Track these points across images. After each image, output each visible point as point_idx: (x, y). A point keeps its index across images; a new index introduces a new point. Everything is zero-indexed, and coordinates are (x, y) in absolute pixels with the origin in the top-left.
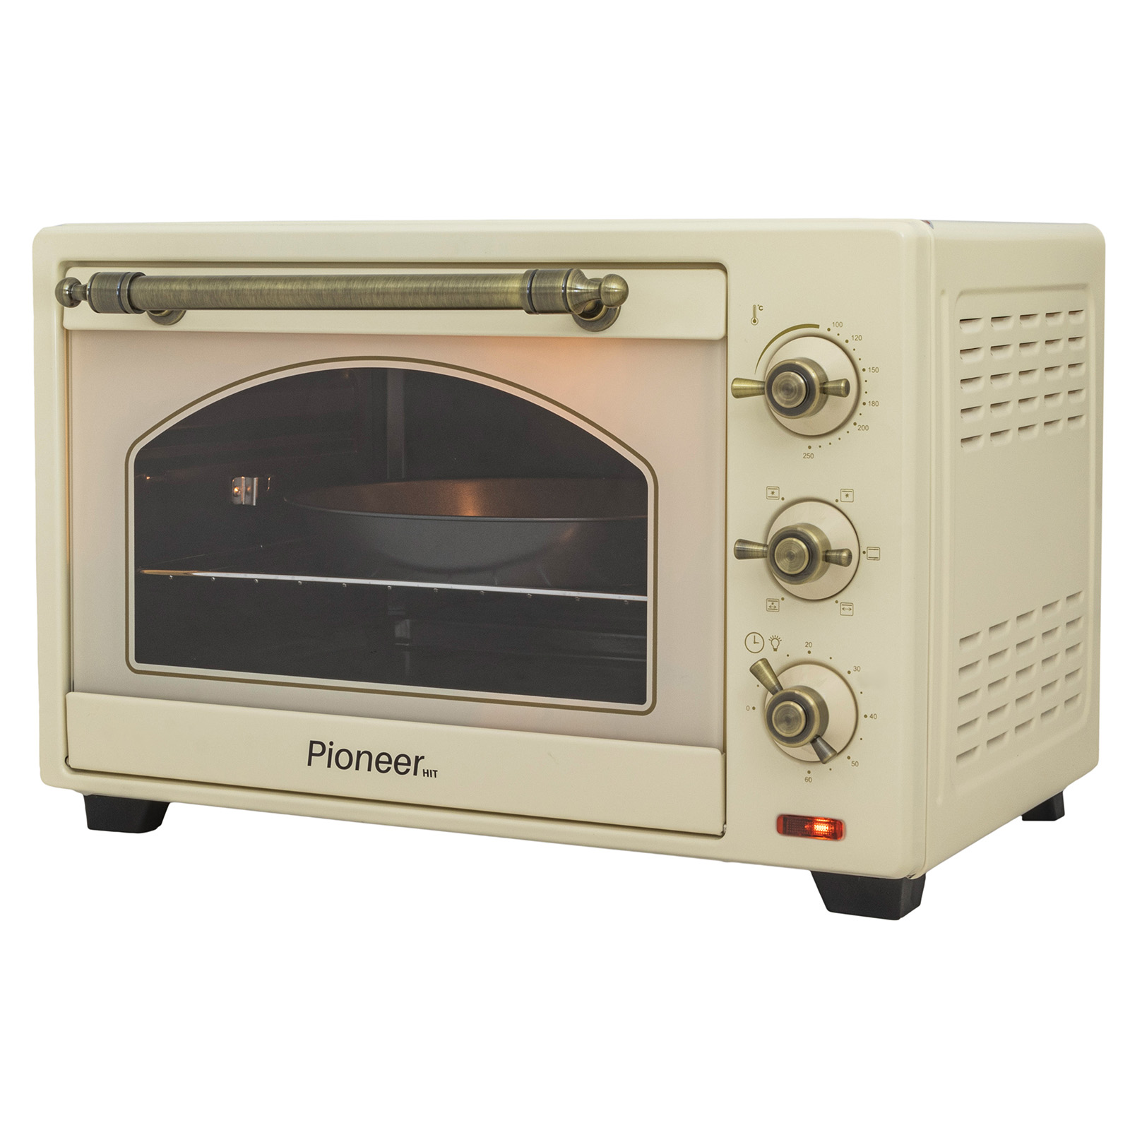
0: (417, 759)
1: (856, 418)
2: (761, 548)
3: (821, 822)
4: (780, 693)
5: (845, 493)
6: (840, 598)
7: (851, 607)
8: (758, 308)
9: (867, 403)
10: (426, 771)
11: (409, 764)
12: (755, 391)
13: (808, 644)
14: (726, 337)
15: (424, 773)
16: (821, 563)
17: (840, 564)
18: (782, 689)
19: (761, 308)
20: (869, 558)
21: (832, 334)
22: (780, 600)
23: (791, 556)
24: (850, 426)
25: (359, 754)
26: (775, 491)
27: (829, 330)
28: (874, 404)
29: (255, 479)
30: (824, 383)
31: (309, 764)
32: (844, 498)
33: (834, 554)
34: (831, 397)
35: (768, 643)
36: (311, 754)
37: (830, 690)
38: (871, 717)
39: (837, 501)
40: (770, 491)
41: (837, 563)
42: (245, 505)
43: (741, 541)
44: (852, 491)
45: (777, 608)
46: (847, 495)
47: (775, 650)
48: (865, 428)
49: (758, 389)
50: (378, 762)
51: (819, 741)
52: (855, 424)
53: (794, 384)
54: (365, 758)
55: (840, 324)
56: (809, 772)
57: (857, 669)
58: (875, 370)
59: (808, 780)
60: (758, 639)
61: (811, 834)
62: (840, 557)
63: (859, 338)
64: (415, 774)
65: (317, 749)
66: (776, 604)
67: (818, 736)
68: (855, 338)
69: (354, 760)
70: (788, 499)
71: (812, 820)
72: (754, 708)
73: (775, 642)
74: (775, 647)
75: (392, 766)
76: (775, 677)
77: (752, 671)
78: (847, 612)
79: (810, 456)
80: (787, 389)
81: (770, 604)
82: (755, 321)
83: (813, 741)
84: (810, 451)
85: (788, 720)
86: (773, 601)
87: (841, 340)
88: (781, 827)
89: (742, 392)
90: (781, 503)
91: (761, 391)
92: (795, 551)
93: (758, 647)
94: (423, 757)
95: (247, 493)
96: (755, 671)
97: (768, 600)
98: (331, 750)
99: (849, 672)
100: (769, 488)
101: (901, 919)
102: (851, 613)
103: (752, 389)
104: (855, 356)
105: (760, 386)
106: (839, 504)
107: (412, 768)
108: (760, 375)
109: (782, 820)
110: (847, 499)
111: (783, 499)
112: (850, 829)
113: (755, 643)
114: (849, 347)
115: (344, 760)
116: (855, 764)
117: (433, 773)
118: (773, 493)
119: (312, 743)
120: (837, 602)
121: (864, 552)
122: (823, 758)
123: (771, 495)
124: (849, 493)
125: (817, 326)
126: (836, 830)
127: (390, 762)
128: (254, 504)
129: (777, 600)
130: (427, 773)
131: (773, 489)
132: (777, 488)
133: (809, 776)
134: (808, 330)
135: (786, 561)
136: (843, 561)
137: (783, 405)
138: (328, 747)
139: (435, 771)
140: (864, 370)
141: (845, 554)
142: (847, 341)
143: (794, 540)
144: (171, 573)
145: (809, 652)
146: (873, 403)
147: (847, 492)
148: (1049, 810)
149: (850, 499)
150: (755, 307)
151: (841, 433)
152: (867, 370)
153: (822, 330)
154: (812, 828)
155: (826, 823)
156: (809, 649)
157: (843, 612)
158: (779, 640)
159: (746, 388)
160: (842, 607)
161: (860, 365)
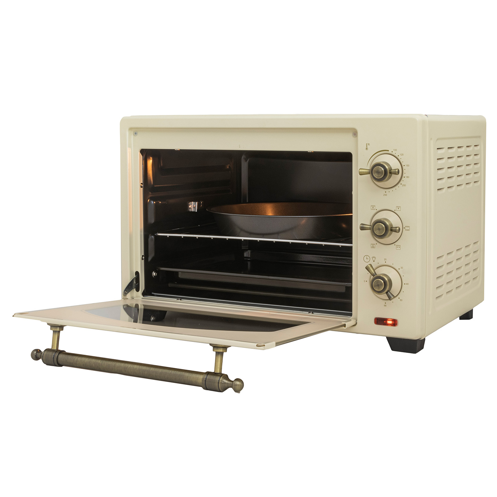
1: (401, 182)
2: (369, 227)
3: (389, 320)
4: (376, 276)
5: (397, 208)
6: (396, 243)
9: (405, 177)
12: (367, 173)
13: (385, 259)
16: (389, 232)
17: (396, 232)
18: (376, 275)
19: (369, 144)
20: (406, 230)
21: (393, 153)
22: (376, 244)
23: (379, 229)
24: (399, 185)
27: (392, 152)
29: (197, 203)
30: (391, 170)
32: (397, 209)
33: (394, 229)
34: (393, 175)
35: (371, 259)
37: (392, 275)
38: (407, 284)
39: (395, 210)
40: (372, 207)
41: (395, 232)
42: (193, 212)
43: (362, 224)
44: (400, 207)
46: (398, 208)
47: (374, 261)
48: (405, 185)
49: (368, 172)
51: (389, 292)
52: (401, 184)
53: (380, 171)
55: (396, 150)
57: (402, 268)
58: (408, 166)
59: (385, 306)
60: (368, 257)
61: (386, 324)
62: (396, 229)
63: (402, 155)
66: (374, 246)
67: (388, 291)
70: (378, 210)
71: (386, 320)
72: (367, 281)
76: (374, 270)
77: (366, 268)
78: (398, 248)
79: (386, 195)
80: (378, 172)
81: (372, 245)
82: (367, 149)
83: (387, 293)
84: (386, 193)
85: (378, 285)
86: (373, 244)
87: (396, 155)
88: (376, 322)
89: (363, 173)
90: (376, 211)
91: (369, 173)
92: (380, 228)
93: (368, 260)
95: (194, 207)
96: (367, 268)
97: (372, 244)
99: (399, 269)
100: (372, 206)
101: (417, 353)
102: (400, 248)
103: (366, 172)
104: (401, 160)
105: (369, 171)
106: (395, 212)
108: (369, 167)
109: (376, 320)
110: (398, 210)
111: (376, 210)
112: (399, 323)
114: (399, 158)
116: (401, 300)
118: (373, 208)
120: (395, 245)
121: (404, 228)
122: (390, 299)
125: (388, 151)
126: (395, 323)
128: (196, 211)
129: (374, 244)
131: (373, 206)
132: (375, 206)
133: (385, 304)
134: (385, 152)
135: (378, 231)
136: (397, 231)
137: (376, 178)
140: (404, 166)
141: (398, 229)
142: (398, 156)
143: (380, 224)
144: (168, 235)
145: (385, 262)
146: (407, 177)
147: (398, 207)
148: (468, 316)
149: (399, 209)
150: (367, 144)
151: (397, 187)
152: (405, 166)
153: (390, 152)
154: (386, 322)
155: (391, 320)
156: (385, 261)
157: (397, 248)
158: (375, 258)
159: (364, 172)
160: (397, 246)
161: (403, 164)
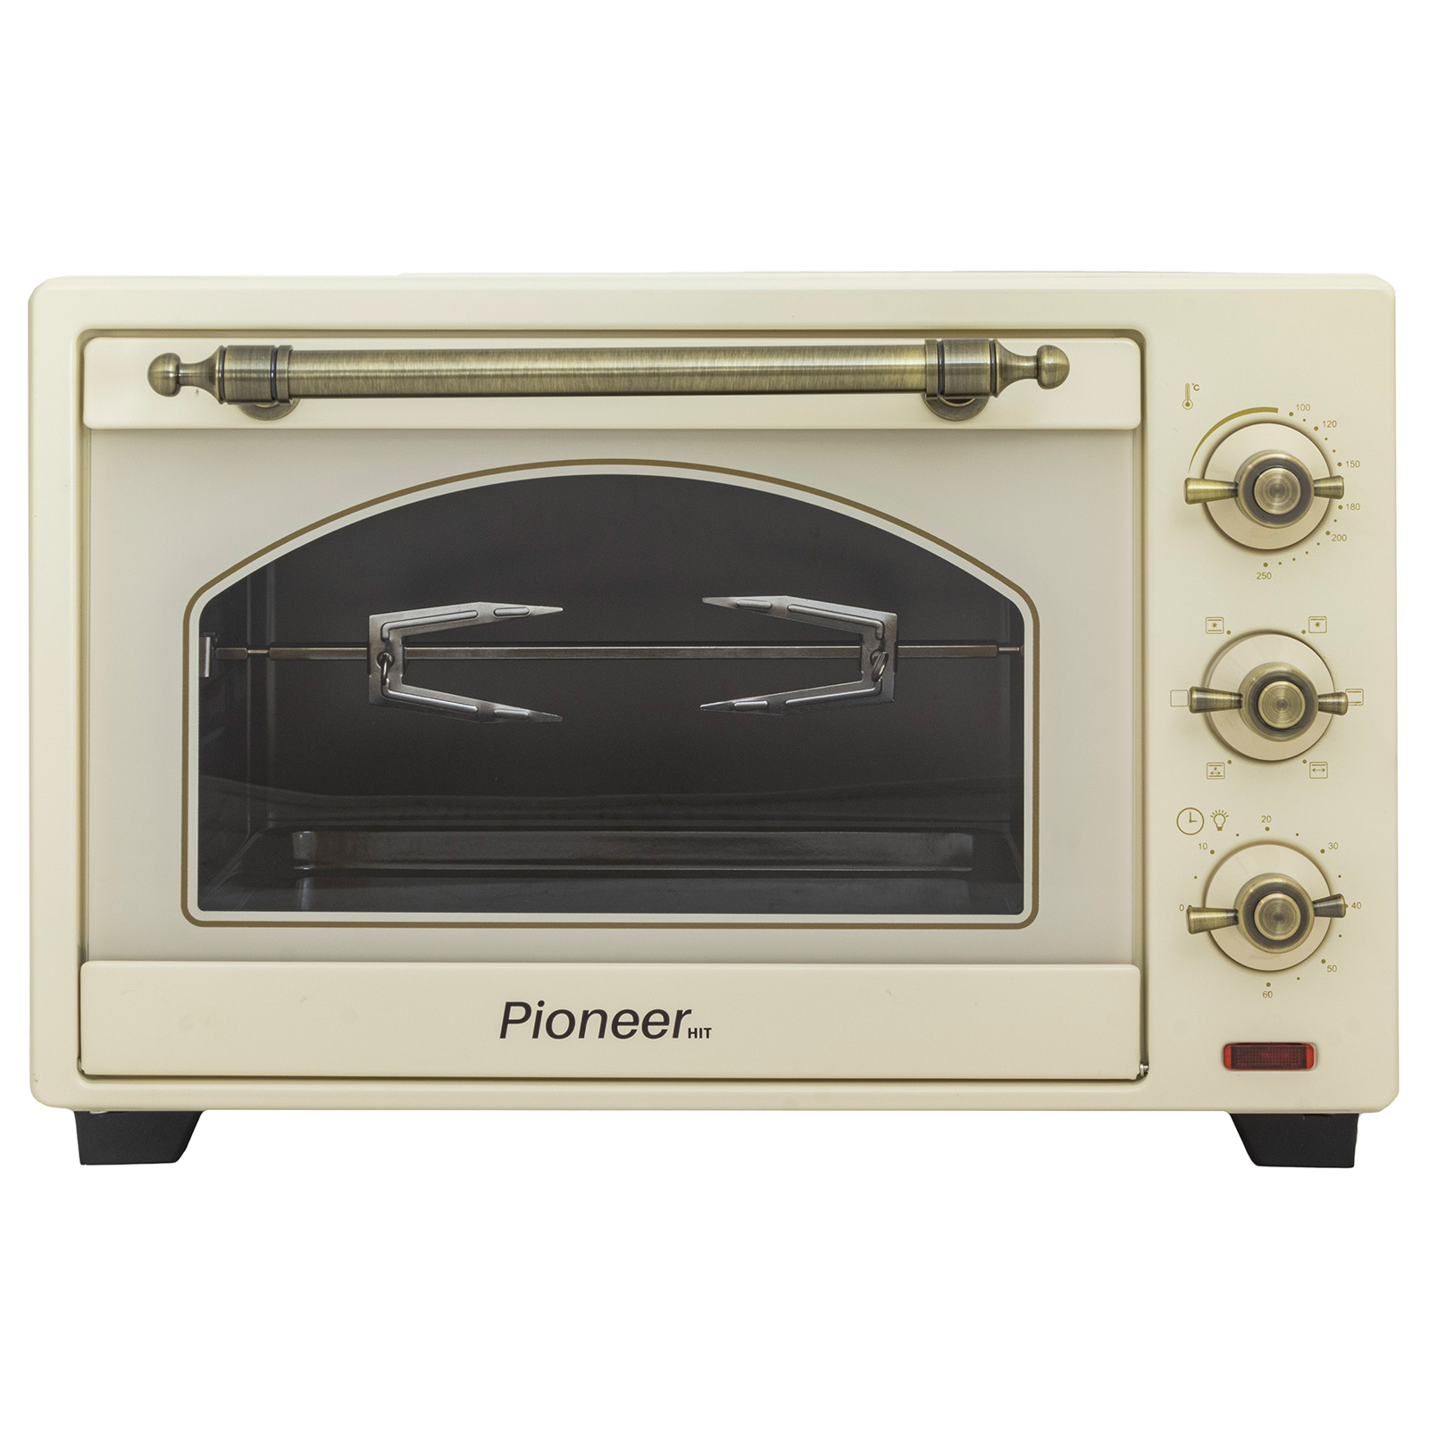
0: (680, 1015)
1: (1329, 526)
5: (1314, 622)
6: (1308, 757)
7: (1325, 767)
8: (1192, 387)
9: (1344, 507)
10: (693, 1031)
11: (666, 1022)
12: (1219, 495)
13: (1266, 818)
14: (1143, 426)
15: (690, 1033)
17: (1338, 712)
19: (1197, 388)
21: (1296, 420)
22: (1226, 764)
24: (1322, 533)
25: (586, 1015)
26: (1217, 622)
27: (1291, 414)
30: (1315, 482)
31: (503, 1035)
32: (1313, 628)
33: (1330, 700)
35: (1209, 820)
36: (506, 1021)
38: (1354, 906)
39: (1304, 632)
40: (1211, 623)
43: (1197, 689)
44: (1323, 618)
45: (1222, 774)
46: (1318, 625)
47: (1220, 829)
48: (1342, 538)
49: (1229, 491)
50: (616, 1023)
52: (1328, 533)
54: (595, 1021)
55: (1306, 407)
56: (1268, 985)
57: (1333, 846)
58: (1355, 464)
59: (1268, 994)
60: (1196, 815)
63: (1333, 424)
64: (676, 1035)
65: (517, 1013)
66: (1220, 769)
68: (1327, 424)
69: (577, 1024)
70: (1234, 634)
73: (1220, 820)
74: (1220, 825)
75: (639, 1028)
78: (1319, 774)
79: (1267, 576)
80: (1277, 490)
81: (1211, 769)
82: (1188, 404)
84: (1266, 570)
85: (1279, 918)
86: (1216, 766)
87: (1309, 427)
88: (1229, 1060)
89: (1201, 496)
90: (1226, 638)
91: (1229, 494)
93: (1196, 826)
94: (689, 1012)
97: (1211, 765)
98: (539, 1014)
99: (1322, 852)
100: (1208, 619)
101: (1352, 1166)
102: (1324, 774)
103: (1216, 491)
104: (1328, 447)
105: (1226, 487)
106: (1305, 637)
107: (671, 1028)
109: (1230, 1053)
110: (1318, 629)
111: (1229, 632)
112: (1324, 1055)
113: (1191, 821)
114: (1318, 436)
115: (560, 1024)
116: (1331, 969)
117: (704, 1032)
118: (1215, 625)
119: (509, 1005)
120: (1305, 762)
123: (1212, 628)
124: (1320, 622)
125: (1276, 410)
126: (1306, 1057)
127: (636, 1022)
129: (1221, 764)
130: (695, 1033)
131: (1215, 621)
132: (1221, 619)
133: (1268, 989)
134: (1264, 416)
136: (1342, 709)
138: (535, 1009)
139: (708, 1030)
140: (1340, 464)
141: (1343, 700)
142: (1316, 428)
143: (1286, 683)
145: (1267, 829)
146: (1353, 506)
147: (1317, 621)
149: (1322, 629)
150: (1187, 387)
151: (1310, 545)
152: (1344, 464)
153: (1282, 415)
156: (1267, 825)
157: (1313, 774)
158: (1224, 816)
159: (1206, 491)
160: (1313, 768)
161: (1334, 459)
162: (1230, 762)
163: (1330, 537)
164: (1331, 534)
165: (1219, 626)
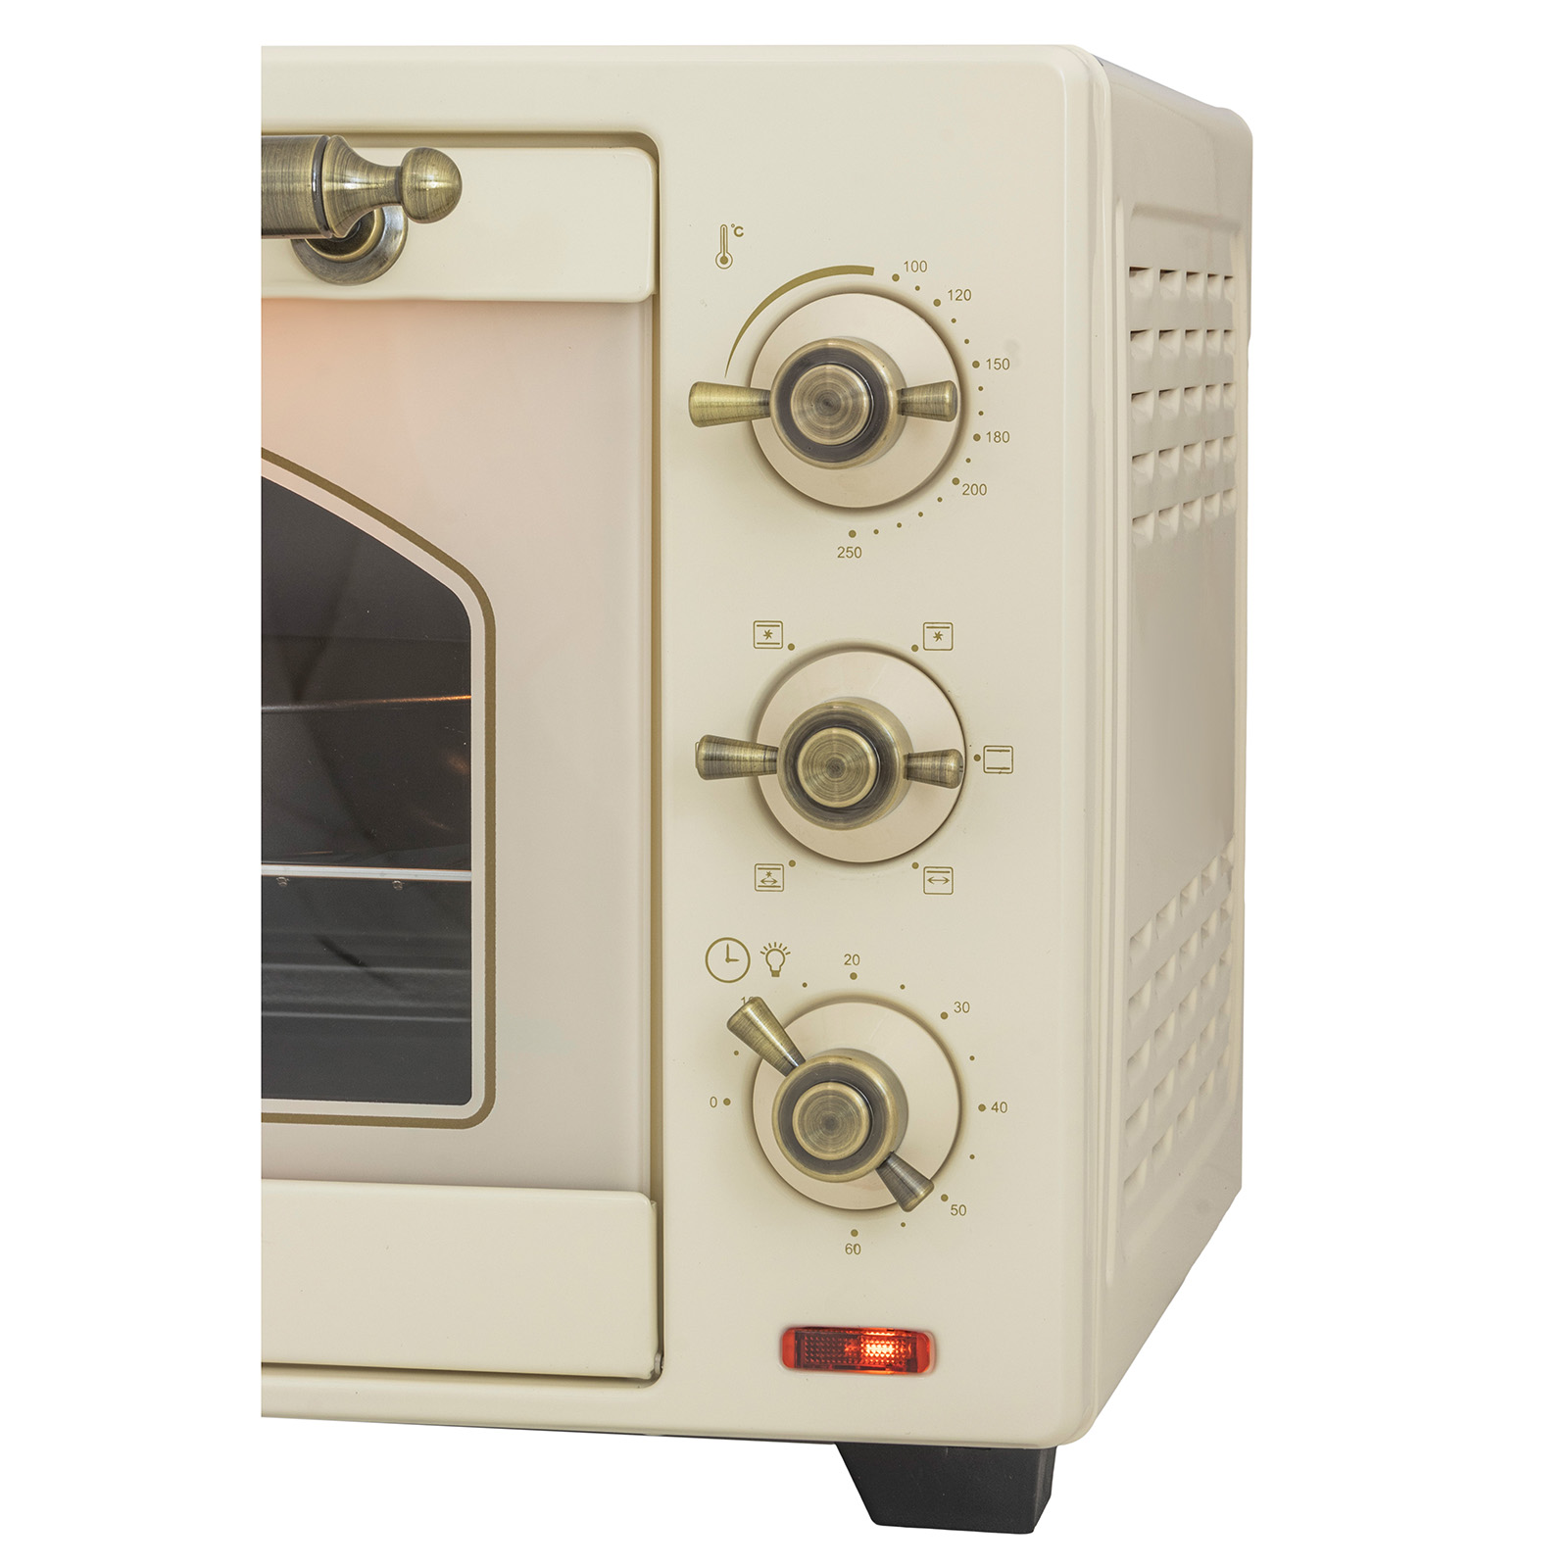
1: (958, 468)
2: (762, 755)
3: (880, 1338)
4: (800, 1071)
5: (932, 634)
6: (922, 857)
7: (948, 876)
8: (731, 231)
9: (983, 436)
12: (748, 411)
13: (851, 959)
14: (655, 298)
16: (900, 780)
17: (942, 783)
18: (801, 1060)
19: (739, 232)
20: (987, 770)
21: (903, 288)
22: (786, 865)
23: (835, 768)
24: (944, 486)
26: (772, 629)
27: (896, 278)
28: (999, 437)
30: (905, 391)
32: (931, 642)
33: (926, 763)
35: (758, 960)
38: (995, 1108)
39: (915, 648)
40: (761, 631)
41: (933, 781)
43: (710, 740)
44: (949, 626)
45: (779, 883)
46: (938, 636)
47: (776, 974)
48: (980, 489)
49: (756, 404)
51: (894, 1162)
52: (956, 481)
55: (920, 266)
56: (854, 1233)
57: (962, 1008)
58: (1001, 364)
59: (853, 1249)
60: (736, 951)
61: (857, 1364)
62: (941, 769)
63: (965, 295)
66: (776, 874)
67: (892, 1153)
68: (955, 295)
70: (802, 649)
71: (858, 1335)
72: (727, 1102)
73: (775, 959)
74: (775, 968)
76: (783, 1033)
77: (733, 1027)
78: (939, 887)
79: (855, 553)
80: (827, 403)
81: (762, 874)
82: (724, 260)
83: (882, 1166)
84: (853, 542)
85: (830, 1124)
86: (769, 869)
87: (924, 300)
88: (792, 1354)
89: (715, 412)
90: (786, 657)
91: (759, 410)
93: (735, 971)
96: (740, 1028)
97: (758, 867)
99: (943, 1015)
100: (758, 624)
102: (947, 888)
103: (737, 405)
104: (956, 335)
105: (759, 399)
106: (919, 656)
108: (755, 376)
109: (792, 1341)
110: (939, 644)
111: (791, 647)
112: (948, 1351)
113: (728, 960)
114: (941, 315)
116: (958, 1210)
118: (768, 634)
120: (915, 866)
121: (977, 758)
122: (905, 1198)
123: (764, 640)
124: (942, 631)
125: (869, 271)
126: (914, 1353)
129: (778, 867)
131: (768, 626)
132: (779, 624)
133: (854, 1240)
134: (848, 279)
135: (823, 776)
136: (949, 776)
137: (816, 440)
140: (976, 364)
141: (951, 763)
142: (937, 303)
143: (835, 731)
145: (853, 976)
146: (997, 435)
147: (937, 628)
149: (945, 642)
150: (724, 228)
151: (926, 502)
152: (983, 364)
153: (880, 279)
154: (859, 1355)
155: (889, 1338)
156: (852, 969)
157: (929, 887)
158: (784, 953)
159: (723, 405)
160: (928, 876)
161: (967, 356)
162: (792, 863)
163: (960, 488)
164: (961, 484)
165: (776, 637)
